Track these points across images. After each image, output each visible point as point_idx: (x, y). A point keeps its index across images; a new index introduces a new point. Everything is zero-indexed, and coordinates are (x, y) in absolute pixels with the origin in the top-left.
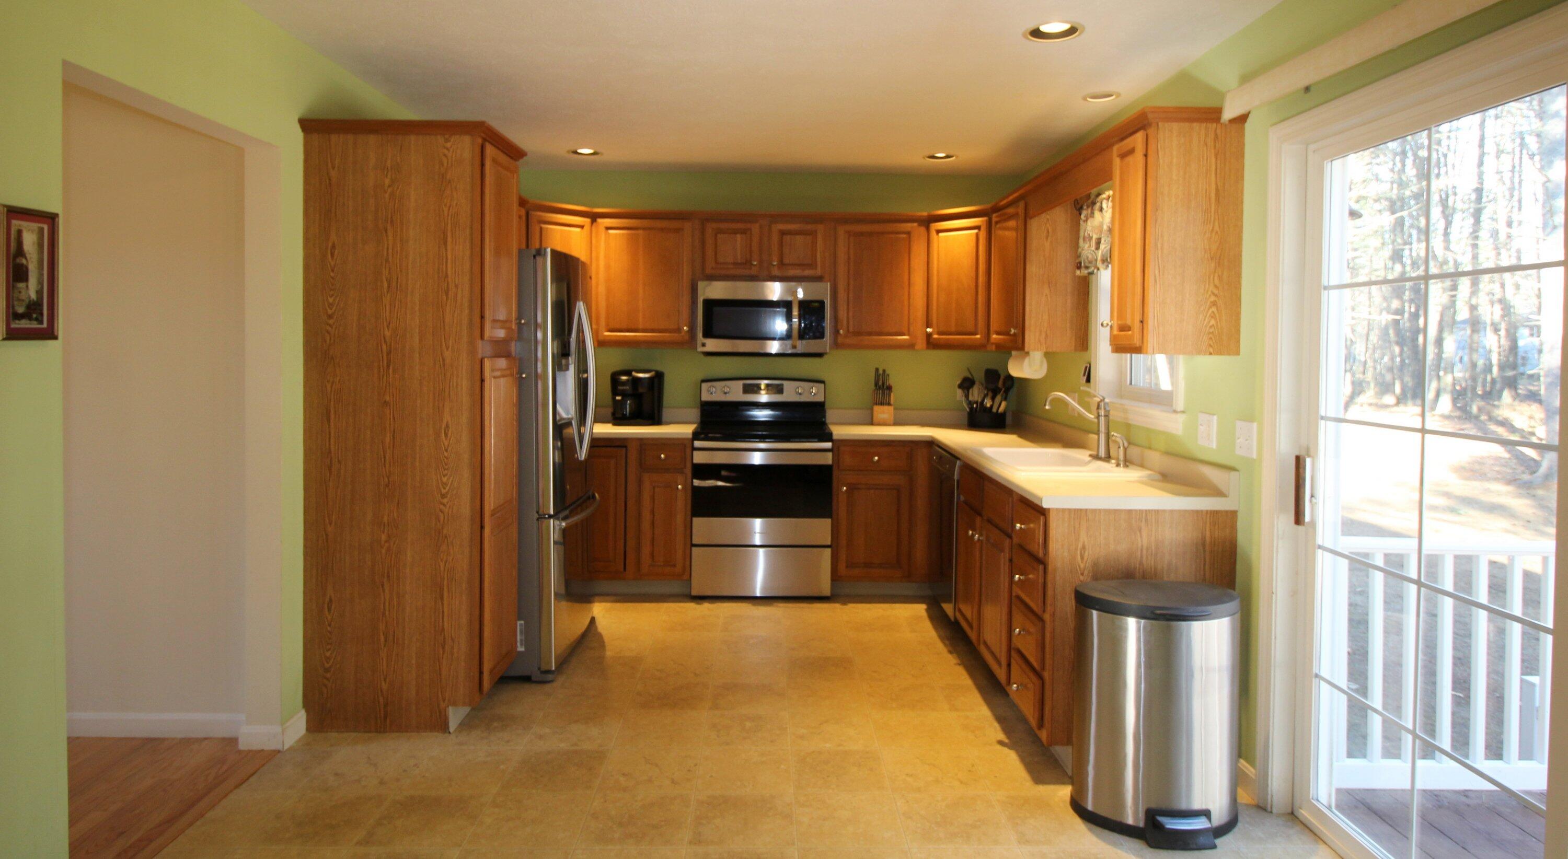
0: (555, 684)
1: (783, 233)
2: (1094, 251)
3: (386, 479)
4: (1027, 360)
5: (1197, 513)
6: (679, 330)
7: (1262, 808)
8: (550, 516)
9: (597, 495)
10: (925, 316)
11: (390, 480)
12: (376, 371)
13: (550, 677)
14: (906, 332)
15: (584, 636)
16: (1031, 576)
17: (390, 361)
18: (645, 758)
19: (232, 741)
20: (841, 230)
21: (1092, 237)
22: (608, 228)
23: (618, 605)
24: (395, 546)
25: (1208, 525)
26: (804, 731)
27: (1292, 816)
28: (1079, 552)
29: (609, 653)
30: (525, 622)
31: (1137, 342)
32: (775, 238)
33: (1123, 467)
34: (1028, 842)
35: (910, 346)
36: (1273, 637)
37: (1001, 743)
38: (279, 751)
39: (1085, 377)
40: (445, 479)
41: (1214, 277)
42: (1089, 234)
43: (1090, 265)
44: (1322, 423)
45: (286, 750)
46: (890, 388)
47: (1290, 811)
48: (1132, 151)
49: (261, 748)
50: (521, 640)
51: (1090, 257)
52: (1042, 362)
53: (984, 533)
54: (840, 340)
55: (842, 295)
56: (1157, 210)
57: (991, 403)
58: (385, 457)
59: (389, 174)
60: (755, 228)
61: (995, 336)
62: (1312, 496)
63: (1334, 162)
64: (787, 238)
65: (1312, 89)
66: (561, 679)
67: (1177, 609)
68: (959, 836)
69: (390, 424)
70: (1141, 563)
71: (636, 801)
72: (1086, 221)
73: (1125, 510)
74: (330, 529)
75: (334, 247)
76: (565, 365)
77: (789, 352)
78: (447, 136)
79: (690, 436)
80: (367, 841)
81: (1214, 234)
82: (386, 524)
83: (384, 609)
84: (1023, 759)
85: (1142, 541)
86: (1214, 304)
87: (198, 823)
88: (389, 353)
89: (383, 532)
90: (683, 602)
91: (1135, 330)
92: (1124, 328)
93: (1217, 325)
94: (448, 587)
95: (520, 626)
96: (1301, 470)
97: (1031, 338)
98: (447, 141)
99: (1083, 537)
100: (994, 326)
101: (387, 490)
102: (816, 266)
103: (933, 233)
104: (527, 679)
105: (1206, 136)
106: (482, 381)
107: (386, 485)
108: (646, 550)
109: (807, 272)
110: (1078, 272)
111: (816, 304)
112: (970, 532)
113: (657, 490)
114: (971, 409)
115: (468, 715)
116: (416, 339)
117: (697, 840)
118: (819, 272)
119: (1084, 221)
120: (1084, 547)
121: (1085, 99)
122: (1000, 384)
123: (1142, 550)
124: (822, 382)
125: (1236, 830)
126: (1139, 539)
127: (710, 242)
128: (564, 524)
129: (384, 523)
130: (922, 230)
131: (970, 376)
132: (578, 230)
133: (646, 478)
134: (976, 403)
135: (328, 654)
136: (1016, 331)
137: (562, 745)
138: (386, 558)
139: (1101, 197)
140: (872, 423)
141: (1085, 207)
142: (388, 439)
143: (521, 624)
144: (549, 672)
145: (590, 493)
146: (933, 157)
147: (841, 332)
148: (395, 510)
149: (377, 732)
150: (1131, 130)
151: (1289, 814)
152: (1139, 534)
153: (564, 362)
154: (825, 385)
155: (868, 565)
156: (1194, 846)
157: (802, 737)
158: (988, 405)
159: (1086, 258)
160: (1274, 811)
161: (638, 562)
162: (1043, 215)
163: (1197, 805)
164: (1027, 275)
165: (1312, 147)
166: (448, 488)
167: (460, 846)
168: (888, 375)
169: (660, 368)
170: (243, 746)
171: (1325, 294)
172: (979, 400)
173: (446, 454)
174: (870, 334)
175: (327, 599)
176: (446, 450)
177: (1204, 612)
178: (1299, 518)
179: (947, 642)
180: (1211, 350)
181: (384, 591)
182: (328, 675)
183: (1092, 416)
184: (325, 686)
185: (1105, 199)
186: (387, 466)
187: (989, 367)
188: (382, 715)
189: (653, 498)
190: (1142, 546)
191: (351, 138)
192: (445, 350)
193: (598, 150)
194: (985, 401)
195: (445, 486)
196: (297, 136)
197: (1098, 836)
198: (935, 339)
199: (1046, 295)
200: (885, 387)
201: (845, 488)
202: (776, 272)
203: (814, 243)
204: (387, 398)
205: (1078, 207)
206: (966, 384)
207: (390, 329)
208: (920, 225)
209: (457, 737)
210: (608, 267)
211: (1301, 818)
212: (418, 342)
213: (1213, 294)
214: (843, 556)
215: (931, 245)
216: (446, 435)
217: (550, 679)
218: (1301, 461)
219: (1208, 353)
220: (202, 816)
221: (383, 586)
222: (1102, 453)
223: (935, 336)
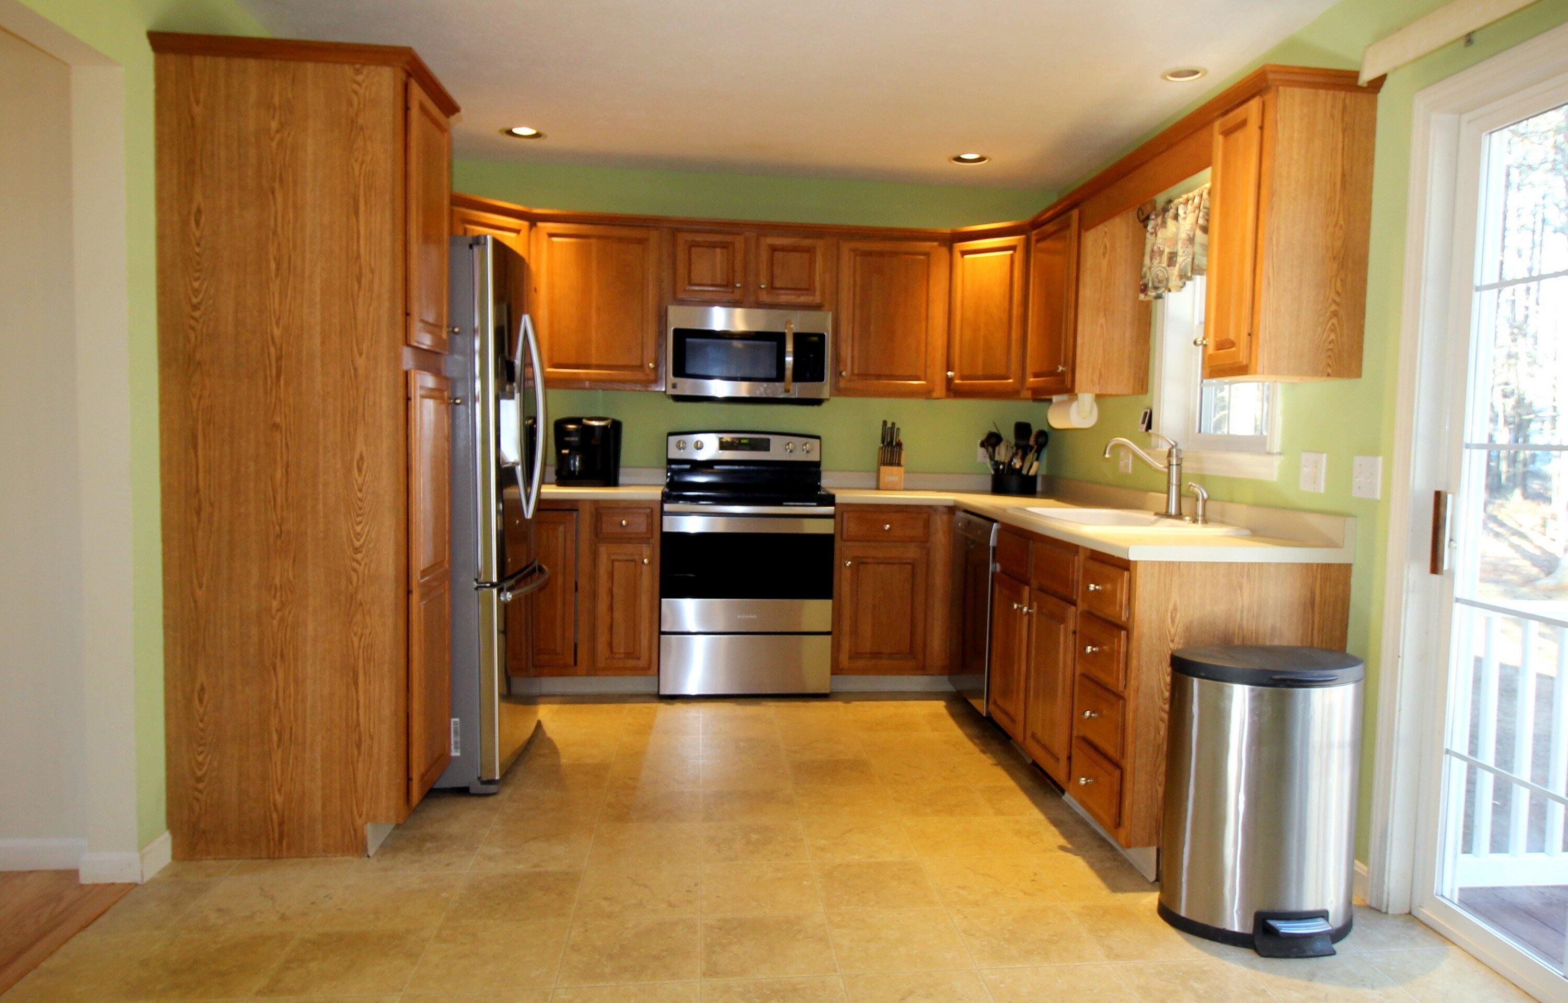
0: (499, 797)
1: (774, 249)
2: (1165, 268)
3: (277, 528)
4: (1074, 406)
5: (1308, 566)
6: (641, 367)
7: (1377, 910)
8: (493, 585)
9: (544, 567)
10: (945, 359)
11: (283, 528)
12: (261, 382)
13: (492, 788)
14: (922, 376)
15: (530, 742)
16: (1105, 647)
17: (281, 370)
18: (629, 878)
19: (72, 875)
20: (846, 248)
21: (1163, 251)
22: (551, 235)
23: (568, 707)
24: (291, 615)
25: (1318, 582)
26: (823, 842)
27: (1410, 916)
28: (1169, 614)
29: (564, 761)
30: (460, 720)
31: (1243, 359)
32: (764, 255)
33: (1202, 523)
34: (1117, 956)
35: (926, 394)
36: (1397, 708)
37: (1062, 848)
38: (136, 885)
39: (1145, 426)
40: (358, 529)
41: (1336, 281)
42: (1159, 248)
43: (1160, 285)
44: (1466, 452)
45: (148, 883)
46: (899, 445)
47: (1407, 911)
48: (1243, 124)
49: (112, 881)
50: (456, 743)
51: (1161, 275)
52: (1092, 407)
53: (1035, 604)
54: (842, 384)
55: (845, 329)
56: (1273, 195)
57: (1021, 464)
58: (275, 500)
59: (277, 115)
60: (739, 241)
61: (1032, 379)
62: (1451, 540)
63: (1493, 135)
64: (779, 255)
65: (1475, 37)
66: (507, 791)
67: (1297, 673)
68: (1035, 953)
69: (282, 453)
70: (1240, 627)
71: (627, 929)
72: (1155, 233)
73: (1225, 563)
74: (199, 593)
75: (199, 211)
76: (510, 392)
77: (782, 396)
78: (358, 66)
79: (659, 497)
80: (270, 990)
81: (1338, 228)
82: (278, 586)
83: (277, 698)
84: (1092, 866)
85: (1242, 600)
86: (1335, 314)
87: (30, 975)
88: (279, 358)
89: (275, 597)
90: (650, 702)
91: (1242, 347)
92: (1222, 345)
93: (1338, 341)
94: (365, 669)
95: (454, 724)
96: (1442, 509)
97: (1082, 376)
98: (358, 72)
99: (1175, 597)
100: (1029, 369)
101: (279, 542)
102: (815, 290)
103: (957, 255)
104: (463, 791)
105: (1333, 106)
106: (408, 399)
107: (278, 536)
108: (602, 639)
109: (803, 299)
110: (1142, 297)
111: (816, 339)
112: (1015, 606)
113: (616, 564)
114: (997, 470)
115: (390, 835)
116: (318, 340)
117: (712, 971)
118: (817, 299)
119: (1152, 234)
120: (1175, 609)
121: (1164, 77)
122: (1032, 441)
123: (1242, 612)
124: (818, 437)
125: (1352, 933)
126: (1240, 599)
127: (681, 256)
128: (509, 596)
129: (276, 586)
130: (944, 251)
131: (997, 432)
132: (513, 235)
133: (603, 549)
134: (1003, 463)
135: (200, 758)
136: (1064, 369)
137: (520, 867)
138: (278, 631)
139: (1176, 201)
140: (878, 488)
141: (1153, 217)
142: (279, 475)
143: (455, 723)
144: (492, 782)
145: (536, 564)
146: (959, 159)
147: (844, 373)
148: (290, 569)
149: (269, 858)
150: (1242, 98)
151: (1406, 914)
152: (1239, 592)
153: (508, 387)
154: (820, 442)
155: (876, 655)
156: (1311, 953)
157: (823, 849)
158: (1018, 466)
159: (1155, 277)
160: (1390, 911)
161: (593, 651)
162: (1100, 227)
163: (1310, 905)
164: (1081, 300)
165: (1466, 117)
166: (362, 540)
167: (401, 990)
168: (898, 429)
169: (617, 417)
170: (86, 878)
171: (1476, 295)
172: (1006, 461)
173: (359, 495)
174: (879, 377)
175: (198, 686)
176: (360, 490)
177: (1327, 676)
178: (1435, 566)
179: (977, 741)
180: (1329, 370)
181: (276, 675)
182: (201, 786)
183: (1162, 466)
184: (197, 800)
185: (1181, 203)
186: (279, 510)
187: (1018, 421)
188: (277, 835)
189: (611, 576)
190: (1243, 607)
191: (221, 62)
192: (358, 356)
193: (542, 131)
194: (1014, 460)
195: (359, 537)
196: (146, 55)
197: (1198, 947)
198: (958, 384)
199: (1102, 326)
200: (894, 444)
201: (849, 563)
202: (765, 297)
203: (812, 263)
204: (278, 419)
205: (1142, 217)
206: (992, 441)
207: (281, 326)
208: (940, 245)
209: (378, 861)
210: (551, 286)
211: (1421, 917)
212: (319, 345)
213: (1335, 302)
214: (846, 644)
215: (954, 271)
216: (360, 470)
217: (495, 791)
218: (1442, 498)
219: (1326, 374)
220: (35, 966)
221: (275, 669)
222: (1173, 510)
223: (957, 381)
